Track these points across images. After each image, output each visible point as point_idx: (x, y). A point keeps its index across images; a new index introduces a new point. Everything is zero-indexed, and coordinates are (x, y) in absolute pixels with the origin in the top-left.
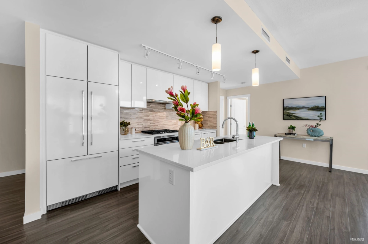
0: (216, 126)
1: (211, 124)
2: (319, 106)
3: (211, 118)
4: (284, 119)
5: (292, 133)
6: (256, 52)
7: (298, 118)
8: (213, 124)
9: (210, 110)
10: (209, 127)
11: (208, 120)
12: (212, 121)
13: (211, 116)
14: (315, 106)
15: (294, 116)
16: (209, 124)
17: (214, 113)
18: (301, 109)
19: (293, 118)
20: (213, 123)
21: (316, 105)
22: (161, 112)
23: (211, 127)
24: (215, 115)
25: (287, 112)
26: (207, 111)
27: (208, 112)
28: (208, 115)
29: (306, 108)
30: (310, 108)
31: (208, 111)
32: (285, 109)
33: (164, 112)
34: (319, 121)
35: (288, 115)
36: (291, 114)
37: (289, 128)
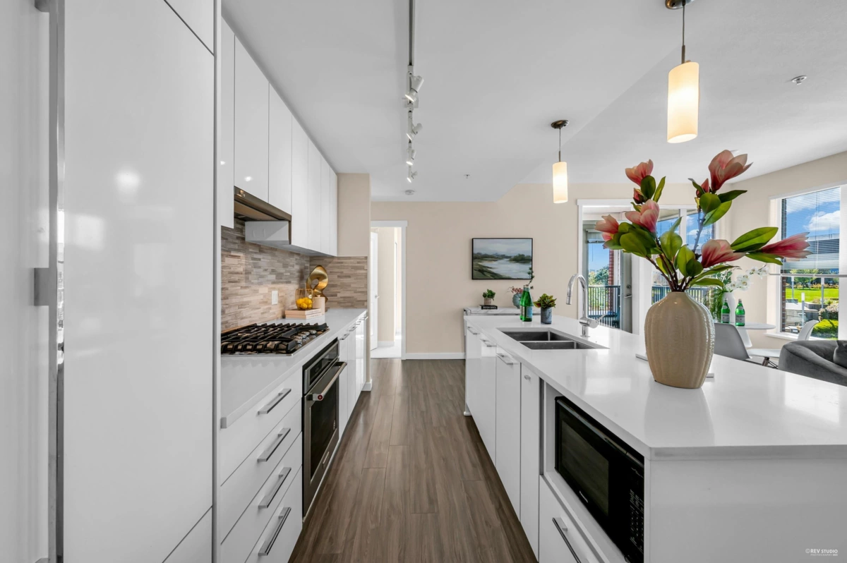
0: (366, 301)
1: (347, 294)
2: (523, 255)
3: (349, 277)
4: (473, 279)
5: (490, 306)
6: (558, 125)
7: (496, 277)
8: (355, 295)
9: (341, 255)
10: (339, 303)
11: (339, 283)
12: (352, 285)
13: (346, 272)
14: (520, 255)
15: (490, 272)
16: (339, 295)
17: (358, 263)
18: (500, 259)
19: (489, 275)
20: (356, 292)
21: (521, 253)
22: (233, 254)
23: (350, 304)
24: (362, 268)
25: (480, 265)
26: (333, 257)
27: (336, 260)
28: (338, 267)
29: (507, 257)
30: (512, 258)
31: (339, 258)
32: (475, 257)
33: (241, 254)
34: (529, 281)
35: (479, 271)
36: (484, 269)
37: (485, 295)
